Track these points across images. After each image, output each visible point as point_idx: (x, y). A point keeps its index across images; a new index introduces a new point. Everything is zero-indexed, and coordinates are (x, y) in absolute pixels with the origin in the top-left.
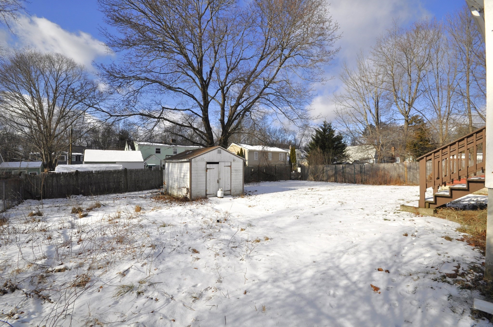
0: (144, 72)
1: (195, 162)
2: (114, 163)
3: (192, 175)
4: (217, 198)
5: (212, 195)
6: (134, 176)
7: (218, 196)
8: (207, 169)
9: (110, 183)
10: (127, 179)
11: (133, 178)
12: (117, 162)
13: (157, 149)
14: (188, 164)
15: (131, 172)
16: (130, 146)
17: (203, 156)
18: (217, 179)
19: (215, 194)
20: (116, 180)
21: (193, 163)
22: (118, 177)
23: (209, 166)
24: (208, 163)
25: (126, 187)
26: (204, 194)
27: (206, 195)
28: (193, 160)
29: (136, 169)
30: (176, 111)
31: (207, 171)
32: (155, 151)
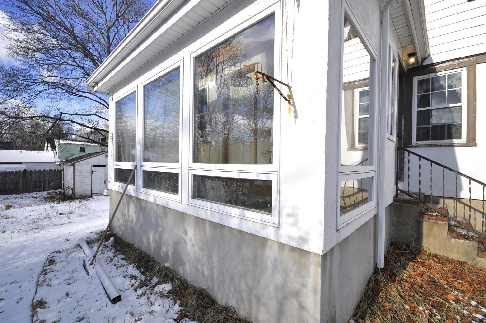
0: (46, 77)
1: (79, 165)
2: (20, 163)
3: (76, 177)
4: (103, 196)
5: (99, 194)
6: (35, 177)
7: (104, 195)
8: (92, 172)
9: (6, 184)
10: (26, 180)
11: (33, 179)
12: (23, 162)
13: (81, 148)
14: (72, 167)
15: (30, 173)
16: (49, 145)
17: (89, 160)
18: (104, 180)
19: (102, 193)
20: (13, 181)
21: (77, 167)
22: (16, 178)
23: (94, 169)
24: (94, 166)
25: (25, 188)
26: (89, 193)
27: (92, 194)
28: (76, 164)
29: (36, 171)
30: (77, 116)
31: (92, 173)
32: (79, 150)
